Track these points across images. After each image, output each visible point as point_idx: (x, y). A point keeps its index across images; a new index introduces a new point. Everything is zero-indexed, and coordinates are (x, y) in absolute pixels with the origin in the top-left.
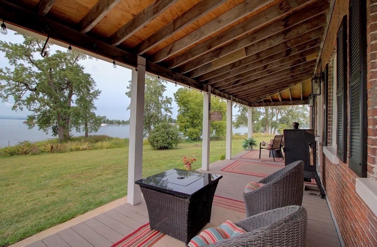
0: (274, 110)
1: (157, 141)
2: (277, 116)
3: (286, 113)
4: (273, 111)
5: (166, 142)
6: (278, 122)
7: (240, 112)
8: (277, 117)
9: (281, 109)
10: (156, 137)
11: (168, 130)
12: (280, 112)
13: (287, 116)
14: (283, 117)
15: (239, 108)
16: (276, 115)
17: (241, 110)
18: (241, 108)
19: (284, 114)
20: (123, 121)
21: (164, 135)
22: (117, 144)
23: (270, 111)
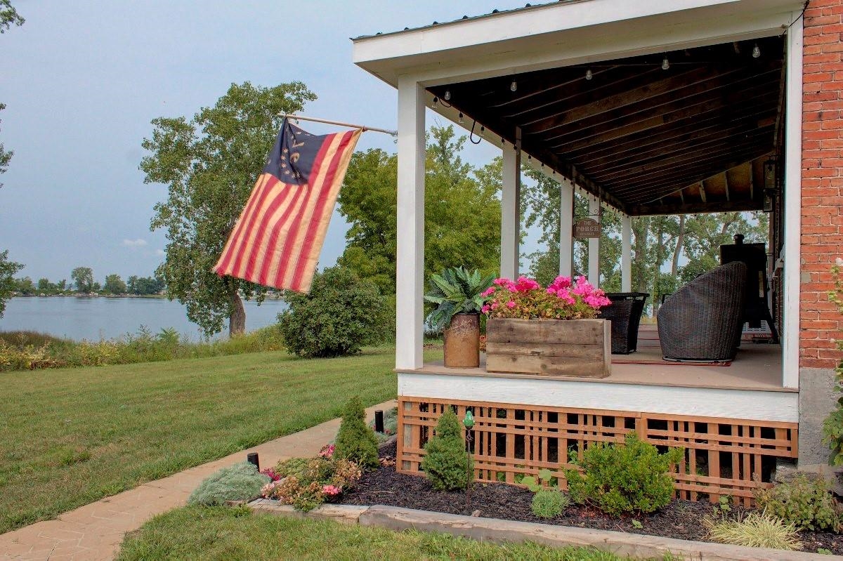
0: (665, 235)
1: (318, 329)
2: (676, 256)
3: (705, 248)
4: (660, 238)
5: (344, 330)
6: (679, 278)
7: (547, 242)
8: (675, 263)
9: (688, 232)
10: (311, 315)
11: (350, 292)
12: (686, 245)
13: (709, 259)
14: (694, 262)
15: (544, 229)
16: (673, 254)
17: (551, 237)
18: (549, 228)
19: (698, 250)
20: (44, 284)
21: (339, 307)
22: (144, 350)
23: (651, 240)
